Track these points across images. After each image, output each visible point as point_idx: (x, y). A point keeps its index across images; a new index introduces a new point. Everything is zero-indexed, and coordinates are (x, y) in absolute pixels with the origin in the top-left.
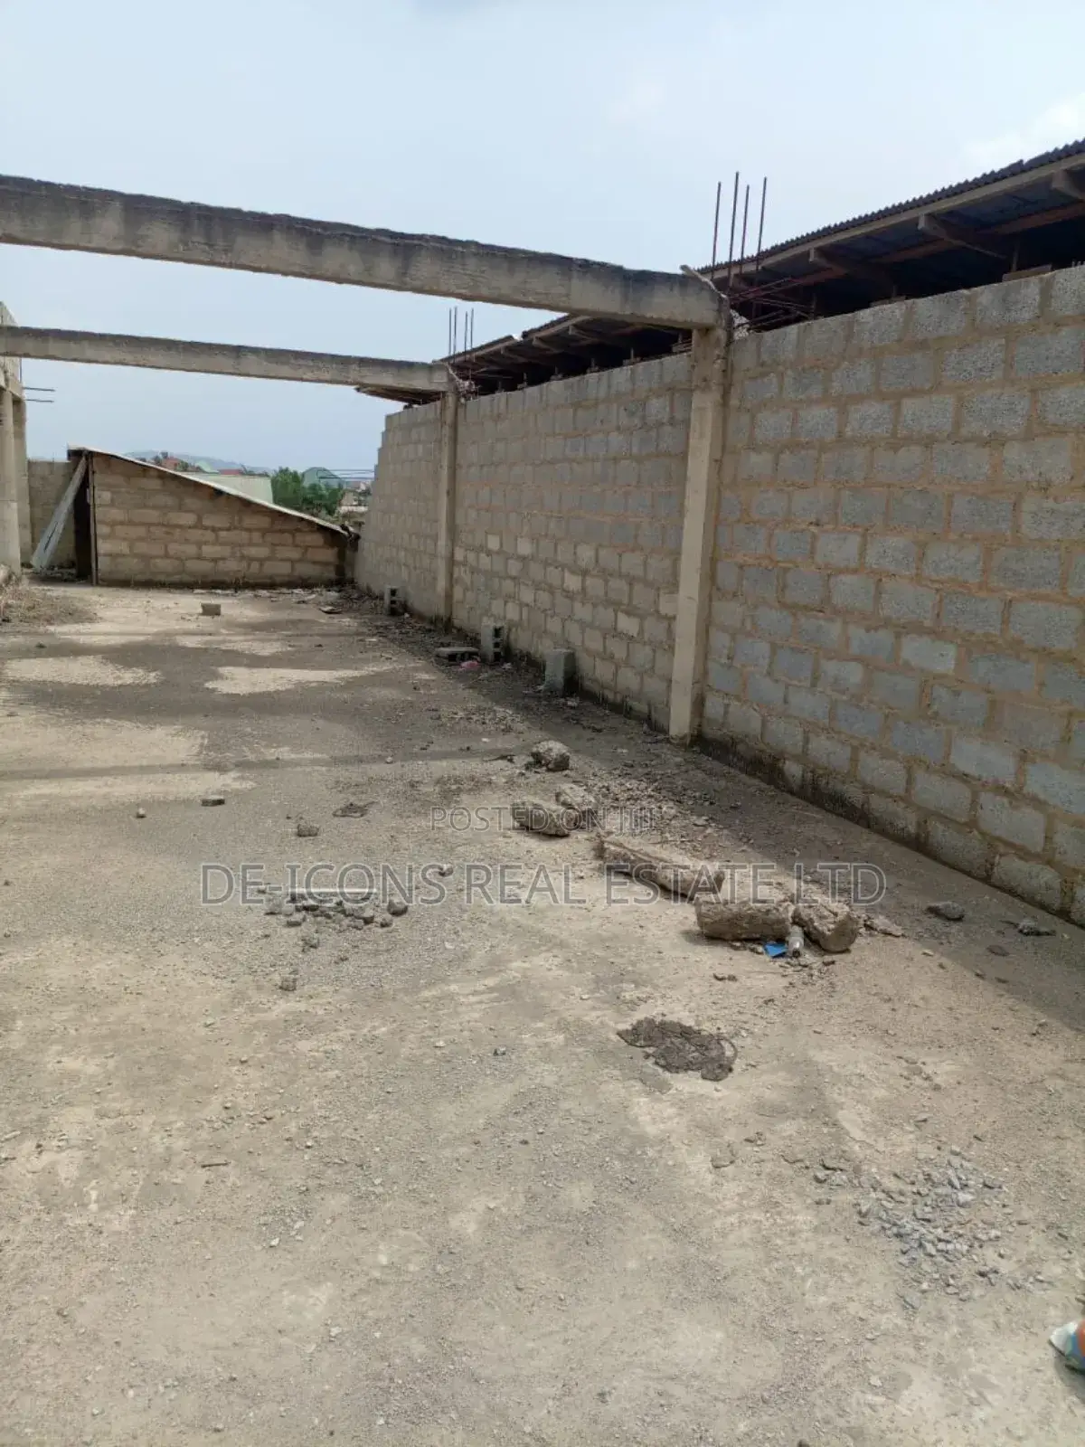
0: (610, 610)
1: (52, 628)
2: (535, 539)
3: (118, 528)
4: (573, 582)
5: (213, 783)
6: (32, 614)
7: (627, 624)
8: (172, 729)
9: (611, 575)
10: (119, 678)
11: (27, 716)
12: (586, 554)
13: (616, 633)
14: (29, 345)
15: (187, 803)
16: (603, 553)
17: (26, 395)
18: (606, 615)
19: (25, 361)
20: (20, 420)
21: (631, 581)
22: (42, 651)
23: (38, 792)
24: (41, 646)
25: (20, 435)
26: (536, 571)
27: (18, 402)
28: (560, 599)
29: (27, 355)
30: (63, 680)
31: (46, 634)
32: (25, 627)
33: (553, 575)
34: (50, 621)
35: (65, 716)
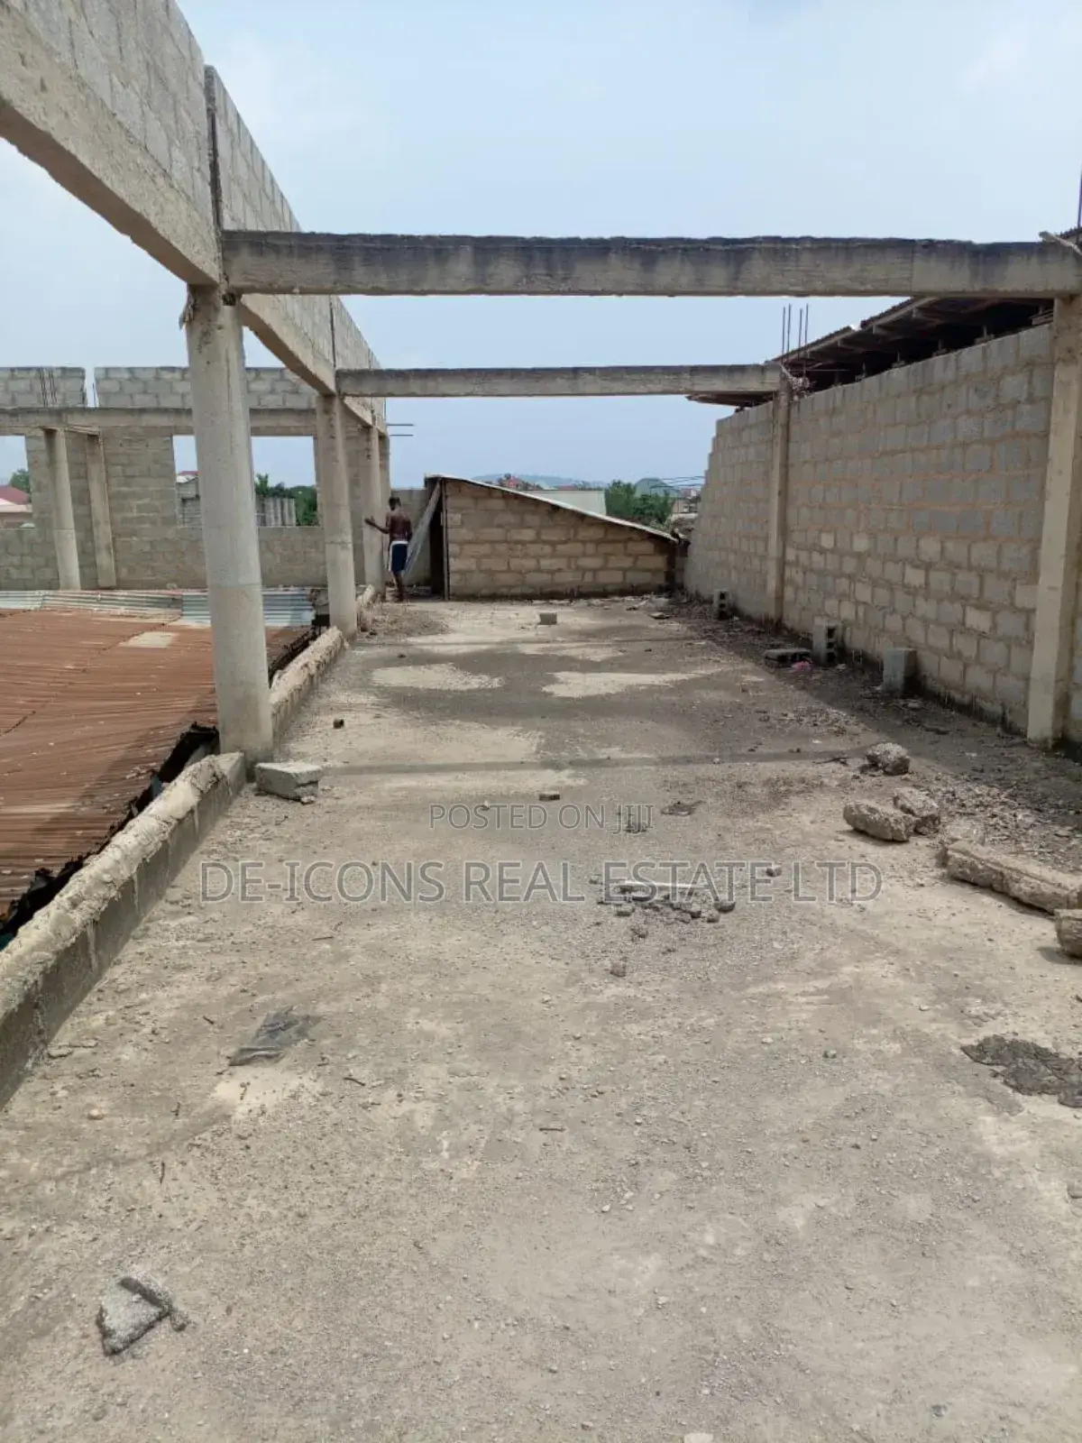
0: (958, 606)
1: (411, 640)
2: (873, 536)
3: (467, 547)
4: (915, 577)
5: (549, 780)
6: (395, 627)
7: (977, 620)
8: (513, 730)
9: (958, 567)
10: (466, 683)
11: (392, 717)
12: (930, 548)
13: (961, 628)
14: (391, 385)
15: (526, 797)
16: (950, 545)
17: (390, 431)
18: (952, 610)
19: (389, 400)
20: (384, 455)
21: (982, 573)
22: (401, 660)
23: (399, 785)
24: (402, 656)
25: (384, 467)
26: (873, 566)
27: (383, 438)
28: (900, 595)
29: (391, 395)
30: (421, 686)
31: (407, 645)
32: (389, 640)
33: (892, 571)
34: (409, 633)
35: (422, 718)
